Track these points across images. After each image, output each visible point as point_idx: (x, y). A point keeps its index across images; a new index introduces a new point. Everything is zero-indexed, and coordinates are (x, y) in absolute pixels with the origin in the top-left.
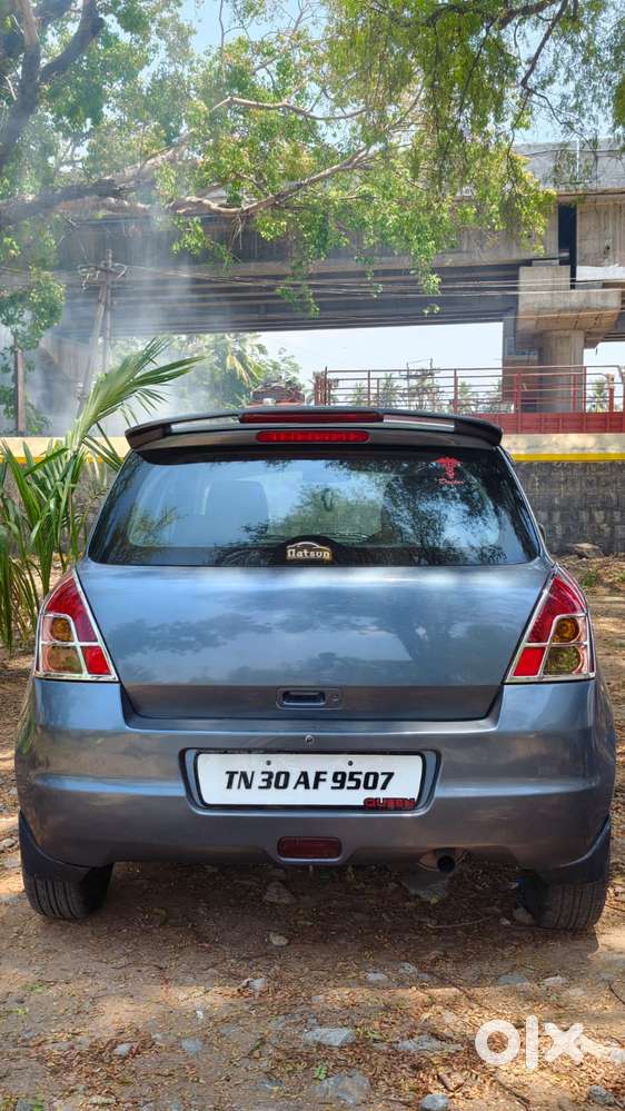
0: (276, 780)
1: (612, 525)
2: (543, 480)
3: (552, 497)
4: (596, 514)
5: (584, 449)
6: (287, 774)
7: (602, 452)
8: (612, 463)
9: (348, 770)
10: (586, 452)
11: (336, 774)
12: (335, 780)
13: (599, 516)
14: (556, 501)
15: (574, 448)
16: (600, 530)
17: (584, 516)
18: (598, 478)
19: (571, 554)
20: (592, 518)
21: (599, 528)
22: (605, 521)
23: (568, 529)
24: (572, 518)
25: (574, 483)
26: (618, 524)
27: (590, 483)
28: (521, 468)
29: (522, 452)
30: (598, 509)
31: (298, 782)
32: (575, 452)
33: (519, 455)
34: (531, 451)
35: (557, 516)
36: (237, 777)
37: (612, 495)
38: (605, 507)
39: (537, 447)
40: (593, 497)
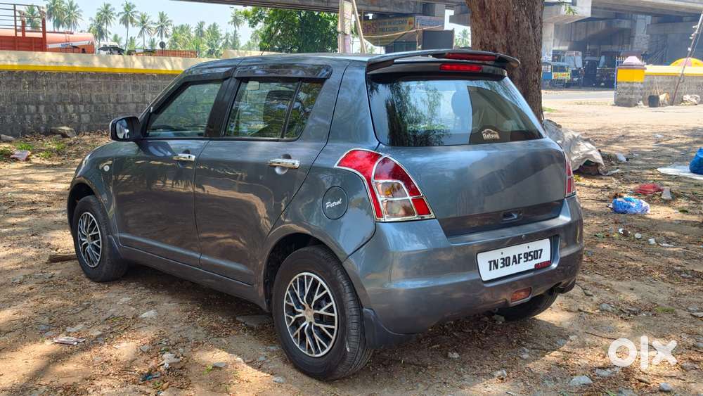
0: (506, 262)
1: (79, 114)
2: (31, 83)
3: (38, 95)
4: (68, 107)
5: (57, 63)
6: (509, 258)
7: (70, 65)
8: (77, 73)
9: (528, 251)
10: (59, 65)
11: (525, 254)
12: (525, 257)
13: (70, 108)
14: (41, 98)
15: (51, 62)
16: (71, 117)
17: (61, 108)
18: (68, 83)
19: (55, 134)
20: (66, 110)
21: (71, 116)
22: (74, 112)
23: (50, 118)
24: (53, 110)
25: (52, 87)
26: (83, 113)
27: (63, 86)
28: (15, 74)
29: (15, 64)
30: (69, 104)
31: (513, 262)
32: (52, 65)
33: (13, 66)
34: (21, 63)
35: (42, 108)
36: (492, 263)
37: (78, 94)
38: (74, 102)
39: (25, 60)
40: (66, 95)
